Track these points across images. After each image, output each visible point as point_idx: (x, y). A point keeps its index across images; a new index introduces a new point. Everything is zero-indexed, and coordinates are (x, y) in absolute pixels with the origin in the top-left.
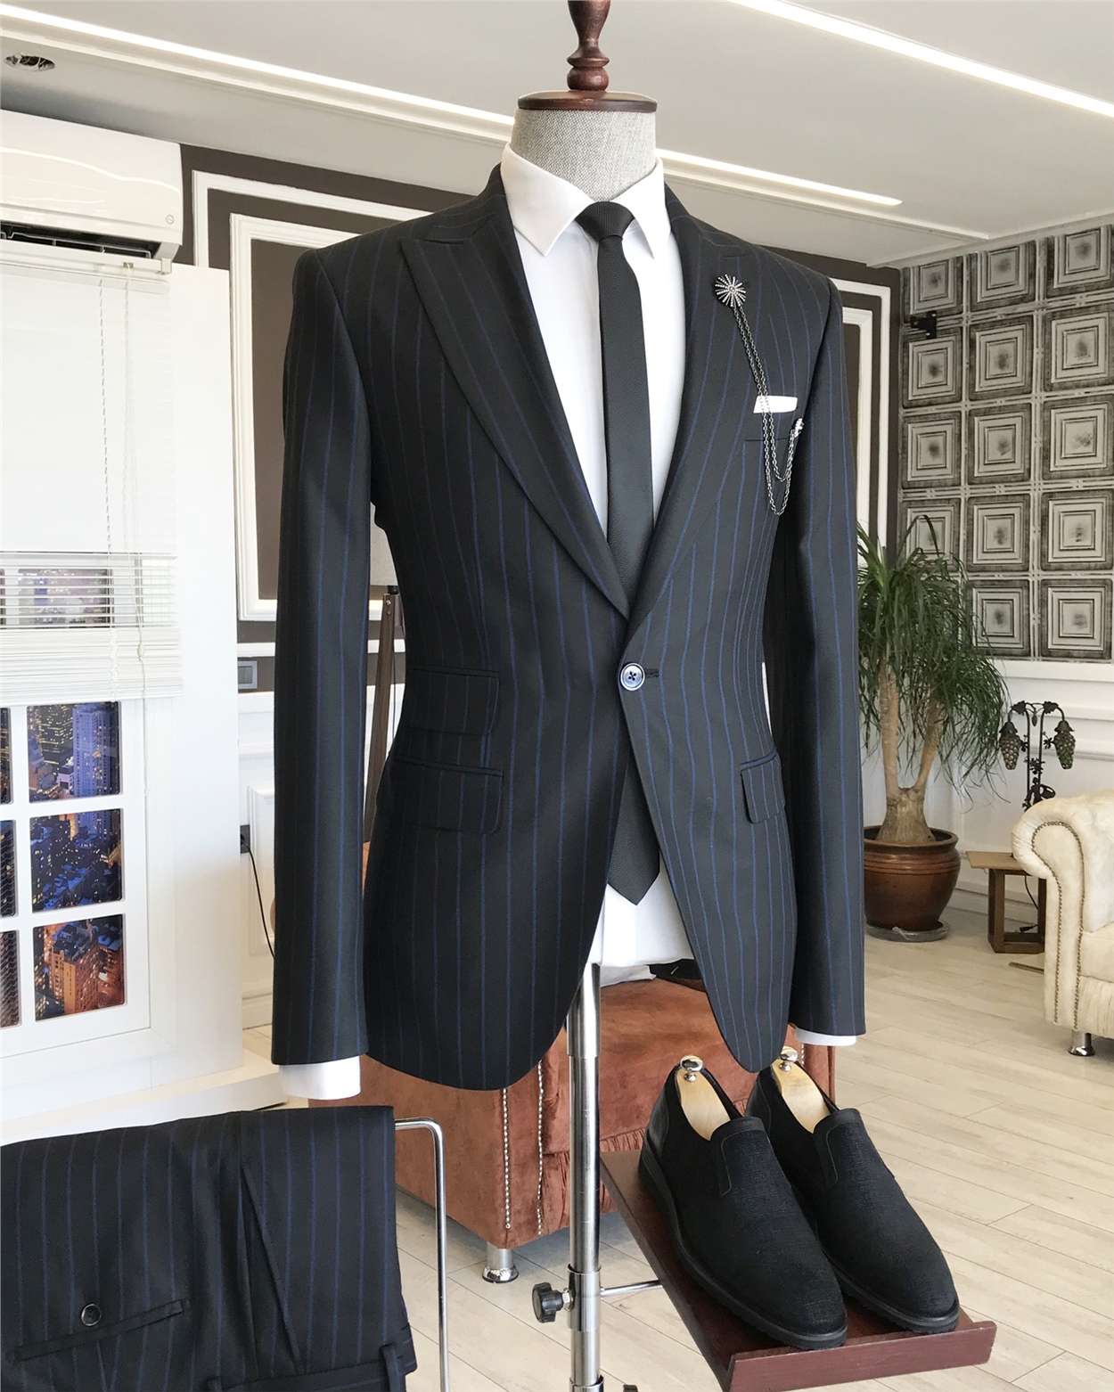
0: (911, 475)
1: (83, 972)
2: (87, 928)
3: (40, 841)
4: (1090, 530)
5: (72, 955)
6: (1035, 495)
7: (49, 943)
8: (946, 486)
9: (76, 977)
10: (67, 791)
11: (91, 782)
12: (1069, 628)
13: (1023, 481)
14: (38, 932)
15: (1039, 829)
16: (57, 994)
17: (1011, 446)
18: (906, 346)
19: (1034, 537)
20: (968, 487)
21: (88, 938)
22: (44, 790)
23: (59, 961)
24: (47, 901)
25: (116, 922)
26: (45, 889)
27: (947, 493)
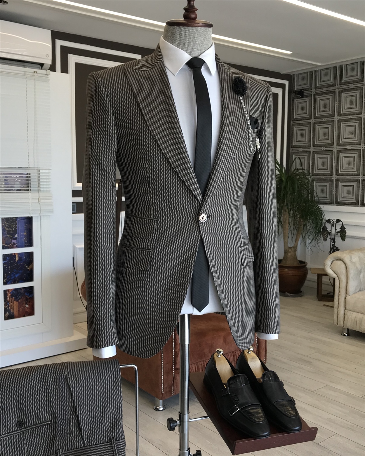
0: (294, 143)
1: (20, 305)
2: (21, 290)
3: (6, 262)
4: (353, 162)
5: (17, 299)
6: (335, 151)
7: (9, 295)
8: (306, 147)
9: (18, 306)
10: (15, 245)
11: (23, 242)
12: (345, 195)
13: (331, 146)
14: (5, 292)
15: (333, 261)
16: (12, 311)
17: (327, 134)
18: (293, 101)
19: (334, 164)
20: (313, 147)
21: (22, 293)
22: (7, 245)
23: (12, 301)
24: (8, 281)
25: (31, 289)
26: (8, 277)
27: (307, 150)
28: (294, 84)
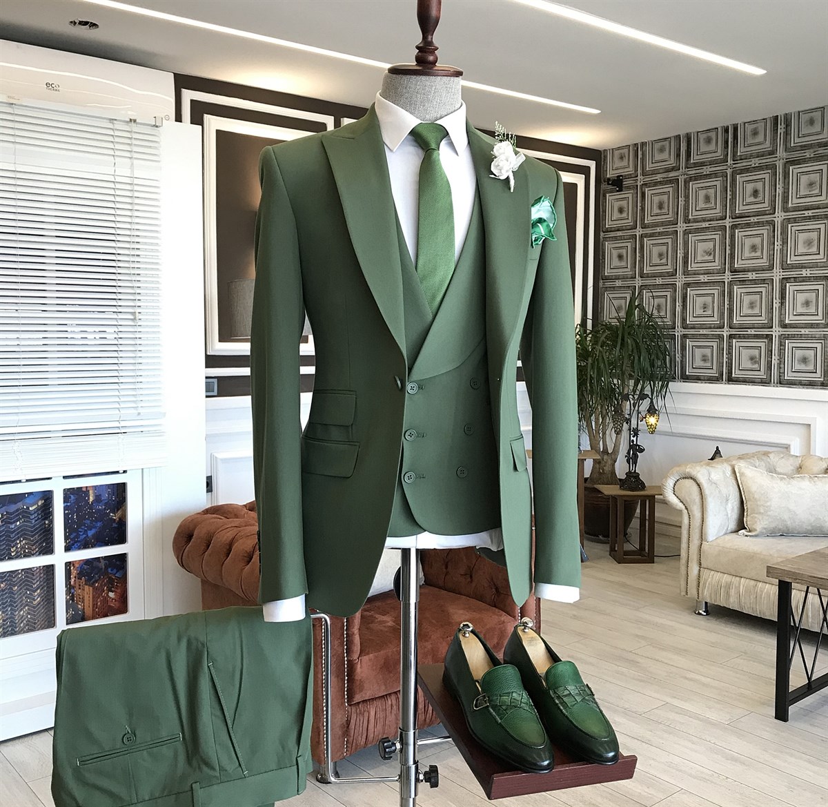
0: (607, 272)
1: (97, 592)
2: (99, 562)
3: (69, 504)
4: (711, 305)
5: (90, 581)
6: (679, 284)
7: (74, 572)
8: (628, 278)
9: (93, 595)
12: (698, 363)
13: (672, 276)
14: (68, 565)
16: (80, 606)
17: (666, 255)
18: (605, 196)
19: (678, 309)
20: (640, 279)
21: (102, 569)
23: (81, 585)
24: (75, 544)
25: (123, 557)
26: (72, 537)
27: (629, 283)
28: (605, 167)
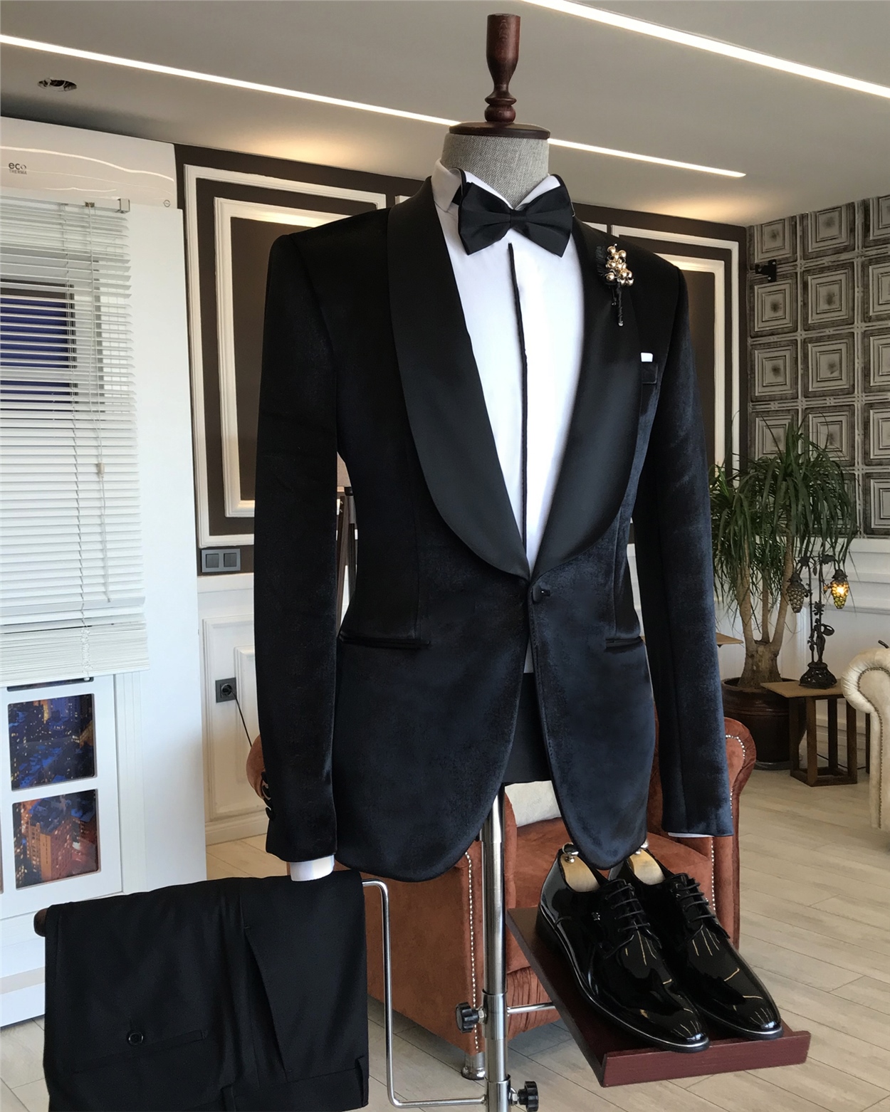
0: (759, 390)
1: (57, 842)
2: (60, 802)
3: (16, 724)
5: (47, 828)
6: (858, 406)
7: (25, 816)
8: (786, 399)
9: (52, 846)
13: (848, 394)
14: (16, 807)
16: (34, 862)
17: (839, 366)
18: (752, 288)
19: (858, 438)
20: (804, 399)
21: (62, 811)
23: (36, 833)
24: (23, 779)
25: (89, 797)
26: (21, 768)
27: (788, 405)
28: (751, 249)
